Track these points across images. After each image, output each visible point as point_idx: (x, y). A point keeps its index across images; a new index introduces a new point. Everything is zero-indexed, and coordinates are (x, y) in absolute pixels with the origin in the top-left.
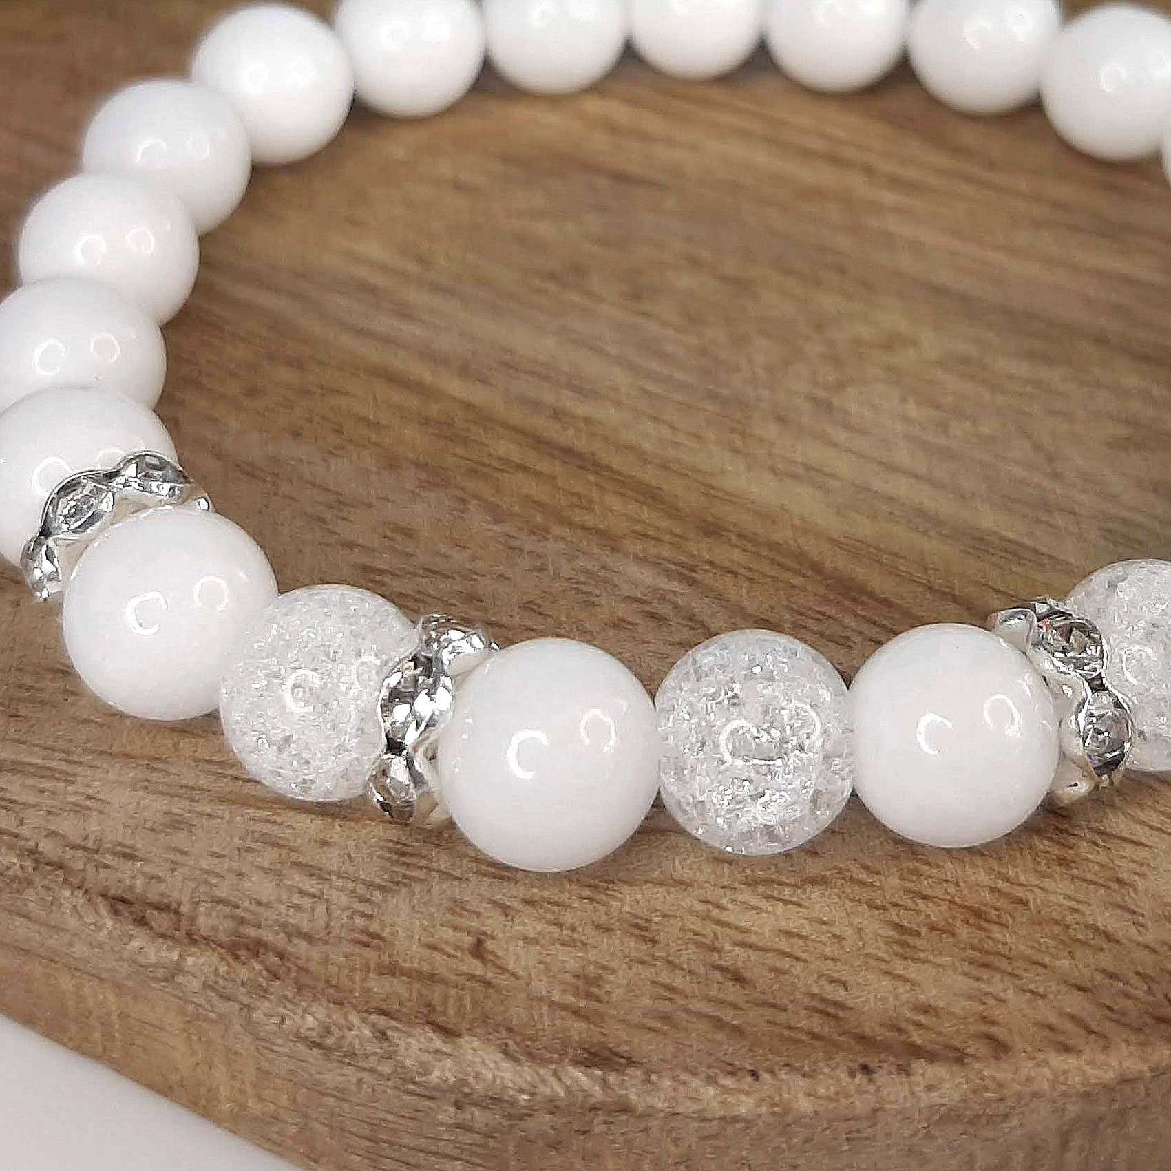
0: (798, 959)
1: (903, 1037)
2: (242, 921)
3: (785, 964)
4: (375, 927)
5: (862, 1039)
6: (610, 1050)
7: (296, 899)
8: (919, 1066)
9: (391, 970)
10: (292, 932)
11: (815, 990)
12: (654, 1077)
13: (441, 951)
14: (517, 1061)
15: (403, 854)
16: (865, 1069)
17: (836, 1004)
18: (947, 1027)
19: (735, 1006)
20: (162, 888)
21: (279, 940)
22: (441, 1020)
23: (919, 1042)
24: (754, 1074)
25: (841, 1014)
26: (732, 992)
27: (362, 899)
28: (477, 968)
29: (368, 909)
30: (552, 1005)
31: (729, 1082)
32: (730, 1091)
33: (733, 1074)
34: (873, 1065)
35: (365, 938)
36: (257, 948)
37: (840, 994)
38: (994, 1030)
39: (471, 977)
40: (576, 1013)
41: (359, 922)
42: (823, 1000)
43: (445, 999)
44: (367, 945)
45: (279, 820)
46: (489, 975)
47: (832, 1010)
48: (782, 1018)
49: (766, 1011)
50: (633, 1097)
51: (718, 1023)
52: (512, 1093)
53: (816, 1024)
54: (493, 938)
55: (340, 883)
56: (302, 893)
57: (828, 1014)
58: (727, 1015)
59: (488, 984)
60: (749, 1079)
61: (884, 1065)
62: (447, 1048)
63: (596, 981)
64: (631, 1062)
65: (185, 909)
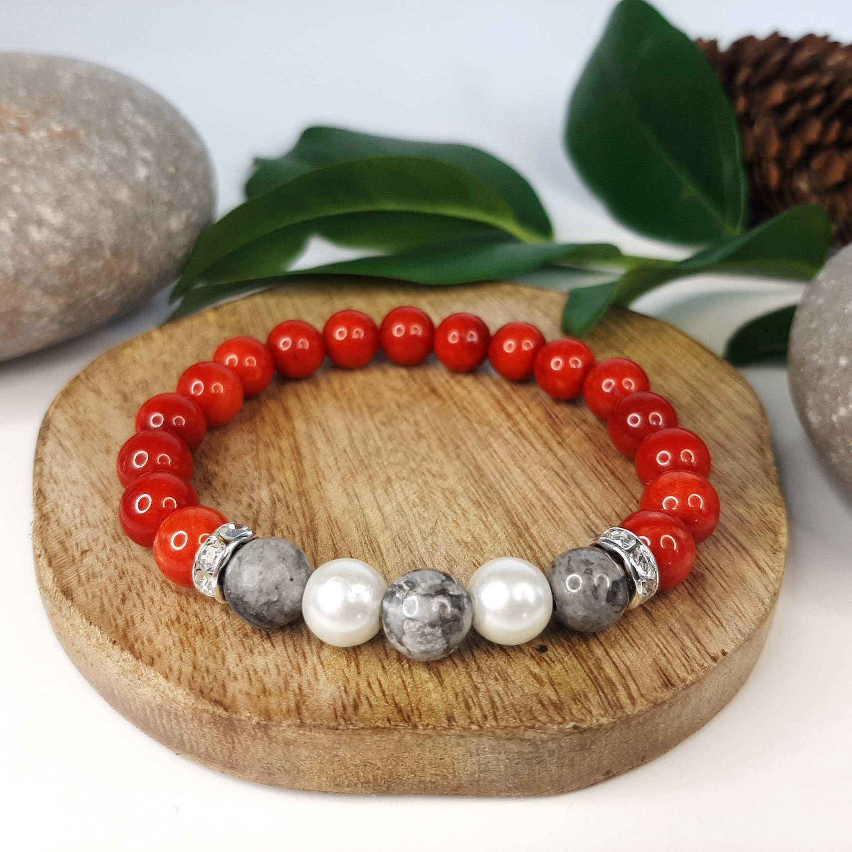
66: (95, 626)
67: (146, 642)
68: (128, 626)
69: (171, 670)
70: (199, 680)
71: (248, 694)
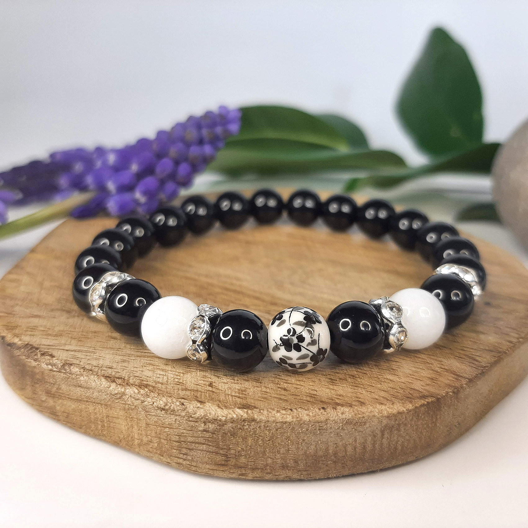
0: (302, 386)
1: (333, 401)
2: (143, 380)
3: (299, 387)
4: (181, 381)
5: (322, 402)
6: (249, 405)
7: (158, 376)
8: (339, 407)
9: (186, 389)
10: (157, 382)
11: (308, 392)
12: (262, 411)
13: (200, 385)
14: (222, 409)
15: (189, 366)
16: (323, 408)
17: (314, 395)
18: (346, 399)
19: (284, 395)
20: (120, 374)
21: (154, 384)
22: (200, 400)
23: (338, 402)
24: (291, 410)
25: (315, 397)
26: (283, 392)
27: (177, 375)
28: (210, 389)
29: (179, 378)
30: (232, 396)
31: (284, 412)
32: (284, 414)
33: (285, 410)
34: (326, 407)
35: (178, 383)
36: (146, 386)
37: (315, 393)
38: (360, 400)
39: (209, 391)
40: (239, 397)
41: (176, 380)
42: (310, 394)
43: (201, 395)
44: (179, 384)
45: (154, 360)
46: (214, 390)
47: (313, 396)
48: (299, 398)
49: (294, 397)
50: (256, 417)
51: (280, 399)
52: (220, 417)
53: (308, 399)
54: (215, 383)
55: (171, 372)
56: (160, 374)
57: (312, 397)
58: (283, 397)
59: (213, 392)
60: (290, 411)
61: (329, 407)
62: (201, 406)
63: (245, 391)
64: (255, 407)
65: (126, 378)
66: (296, 409)
67: (339, 397)
68: (314, 397)
69: (376, 399)
70: (399, 394)
71: (428, 385)
